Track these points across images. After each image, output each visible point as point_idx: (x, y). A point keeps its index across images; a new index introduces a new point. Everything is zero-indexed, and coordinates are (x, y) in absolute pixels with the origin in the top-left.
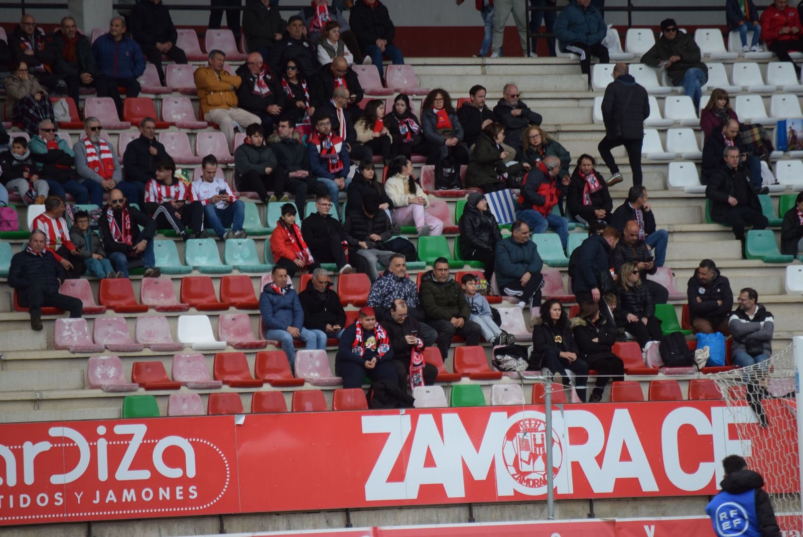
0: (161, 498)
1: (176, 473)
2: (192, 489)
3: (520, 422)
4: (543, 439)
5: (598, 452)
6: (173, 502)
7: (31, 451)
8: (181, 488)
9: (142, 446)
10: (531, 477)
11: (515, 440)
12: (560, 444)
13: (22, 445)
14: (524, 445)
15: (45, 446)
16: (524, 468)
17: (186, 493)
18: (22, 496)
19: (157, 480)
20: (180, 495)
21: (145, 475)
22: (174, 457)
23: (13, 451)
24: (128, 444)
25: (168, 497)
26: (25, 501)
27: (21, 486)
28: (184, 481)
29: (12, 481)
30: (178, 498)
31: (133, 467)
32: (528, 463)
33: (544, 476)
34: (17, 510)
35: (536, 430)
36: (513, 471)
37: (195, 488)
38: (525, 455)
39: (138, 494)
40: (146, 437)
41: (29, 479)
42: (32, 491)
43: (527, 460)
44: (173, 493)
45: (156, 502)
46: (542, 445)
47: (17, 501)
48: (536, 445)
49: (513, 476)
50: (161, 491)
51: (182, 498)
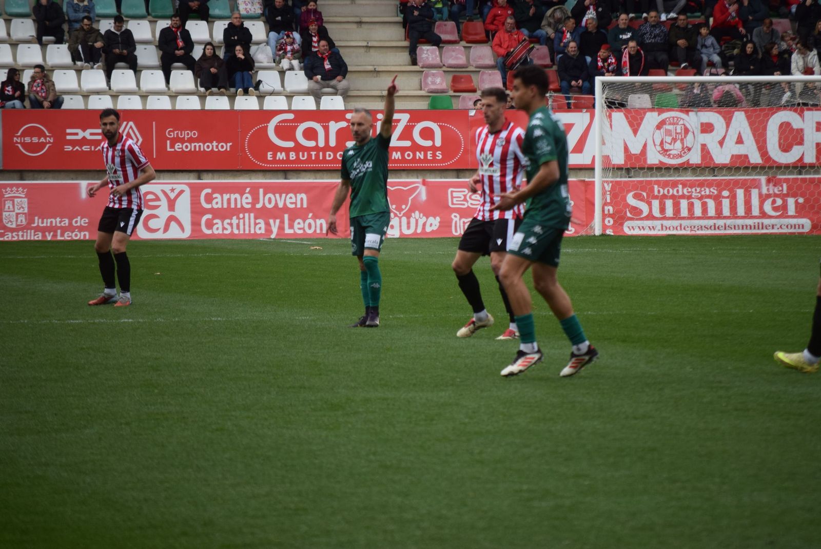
0: (418, 158)
1: (428, 143)
2: (438, 153)
3: (666, 119)
4: (682, 130)
5: (720, 138)
6: (426, 160)
7: (334, 127)
8: (431, 152)
9: (406, 127)
10: (672, 152)
11: (662, 130)
12: (693, 133)
13: (328, 122)
14: (668, 133)
15: (343, 124)
16: (667, 147)
17: (434, 155)
18: (328, 153)
19: (416, 147)
20: (430, 157)
21: (407, 144)
22: (427, 134)
23: (323, 126)
24: (397, 125)
25: (422, 157)
26: (330, 156)
27: (327, 148)
28: (433, 148)
29: (321, 144)
30: (429, 158)
31: (400, 139)
32: (670, 144)
33: (681, 152)
34: (325, 161)
35: (677, 124)
36: (659, 148)
37: (440, 153)
38: (669, 139)
39: (403, 155)
40: (409, 121)
41: (333, 143)
42: (334, 150)
43: (670, 142)
44: (425, 155)
45: (414, 160)
46: (680, 133)
47: (324, 156)
48: (677, 133)
49: (659, 152)
50: (418, 154)
51: (431, 158)
